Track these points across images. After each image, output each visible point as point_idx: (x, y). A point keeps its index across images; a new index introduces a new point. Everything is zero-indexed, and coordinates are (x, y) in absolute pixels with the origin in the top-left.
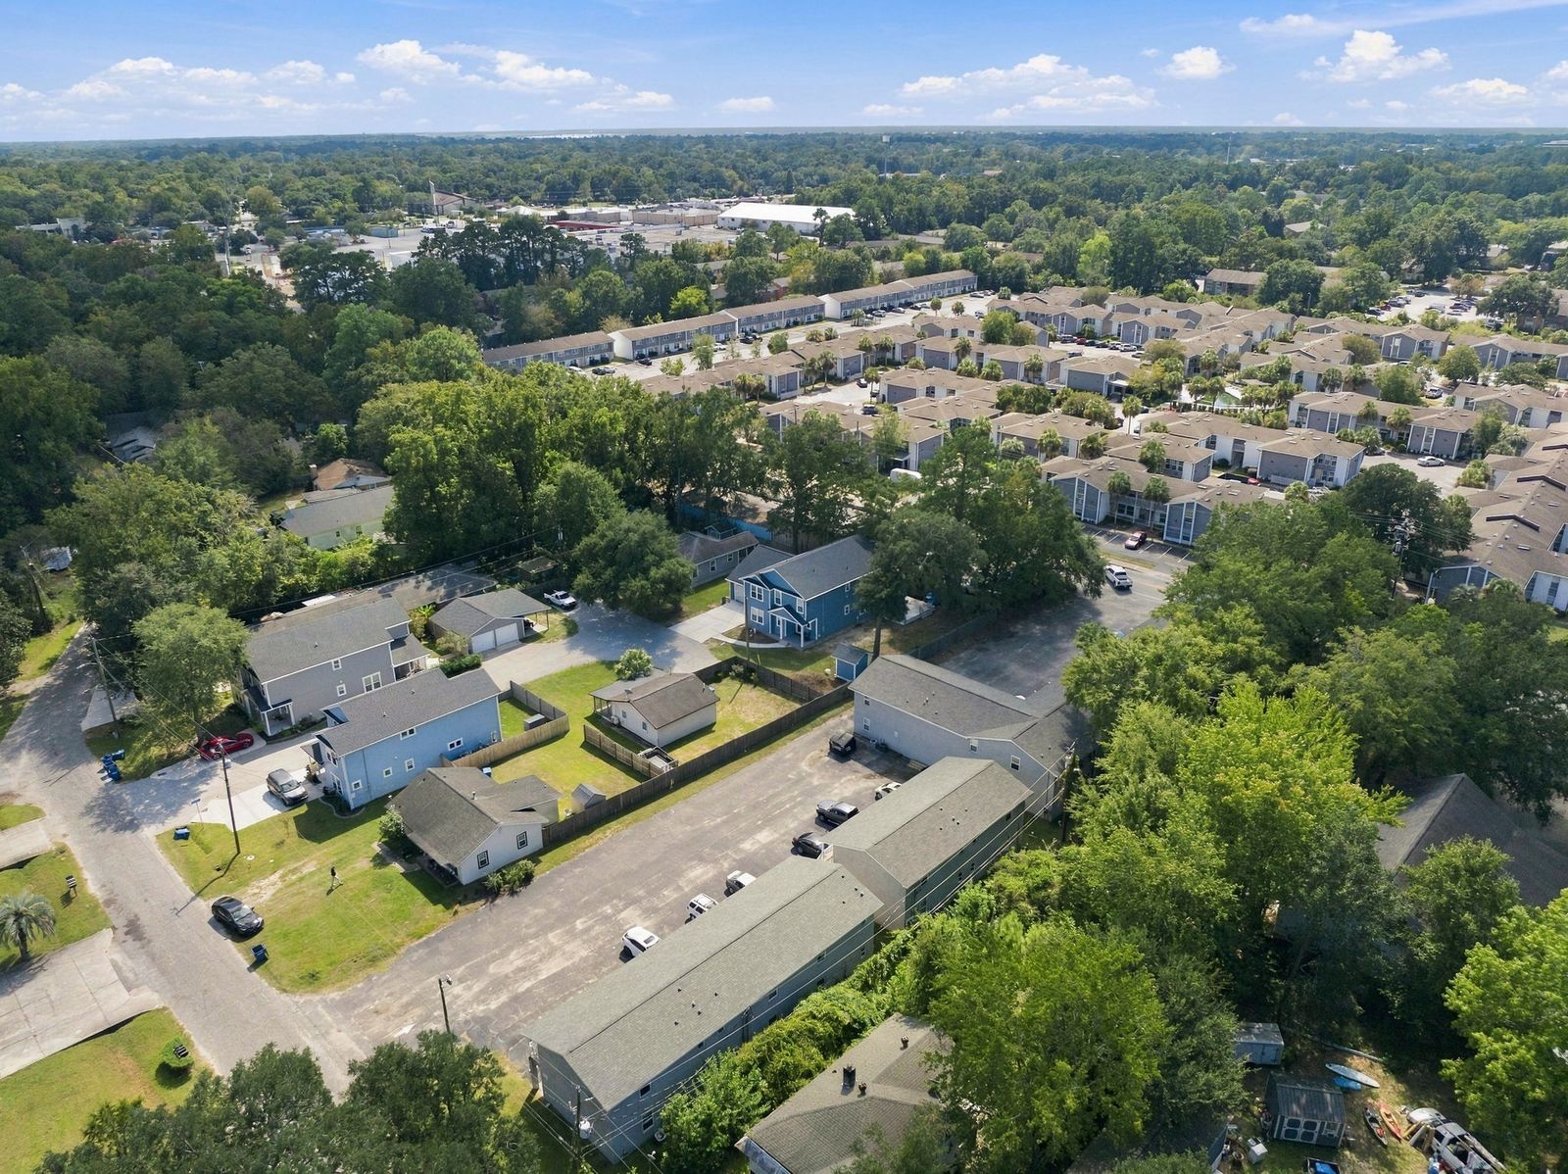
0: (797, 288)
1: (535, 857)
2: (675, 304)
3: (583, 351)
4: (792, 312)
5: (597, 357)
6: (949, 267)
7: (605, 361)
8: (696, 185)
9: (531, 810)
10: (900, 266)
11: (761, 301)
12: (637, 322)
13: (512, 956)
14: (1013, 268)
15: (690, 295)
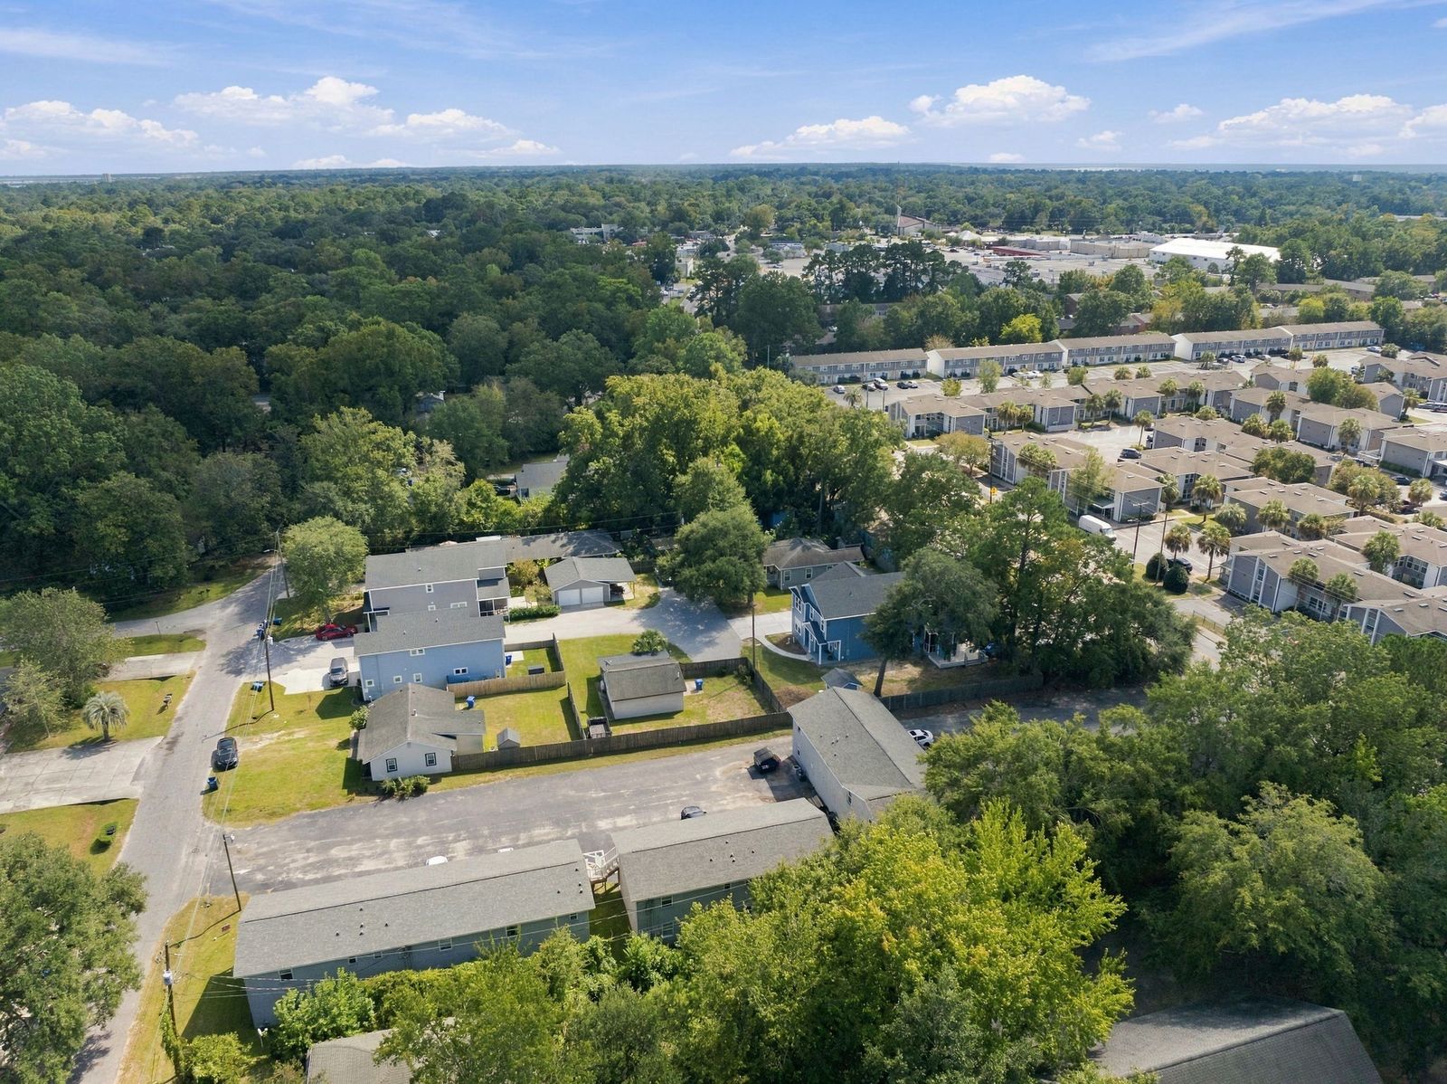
0: (1157, 326)
1: (435, 778)
2: (1006, 330)
3: (896, 365)
4: (1135, 348)
5: (910, 372)
6: (1354, 317)
7: (916, 376)
8: (1158, 219)
9: (453, 737)
10: (1294, 312)
11: (1106, 334)
12: (959, 342)
13: (355, 847)
14: (1432, 324)
15: (1025, 323)
